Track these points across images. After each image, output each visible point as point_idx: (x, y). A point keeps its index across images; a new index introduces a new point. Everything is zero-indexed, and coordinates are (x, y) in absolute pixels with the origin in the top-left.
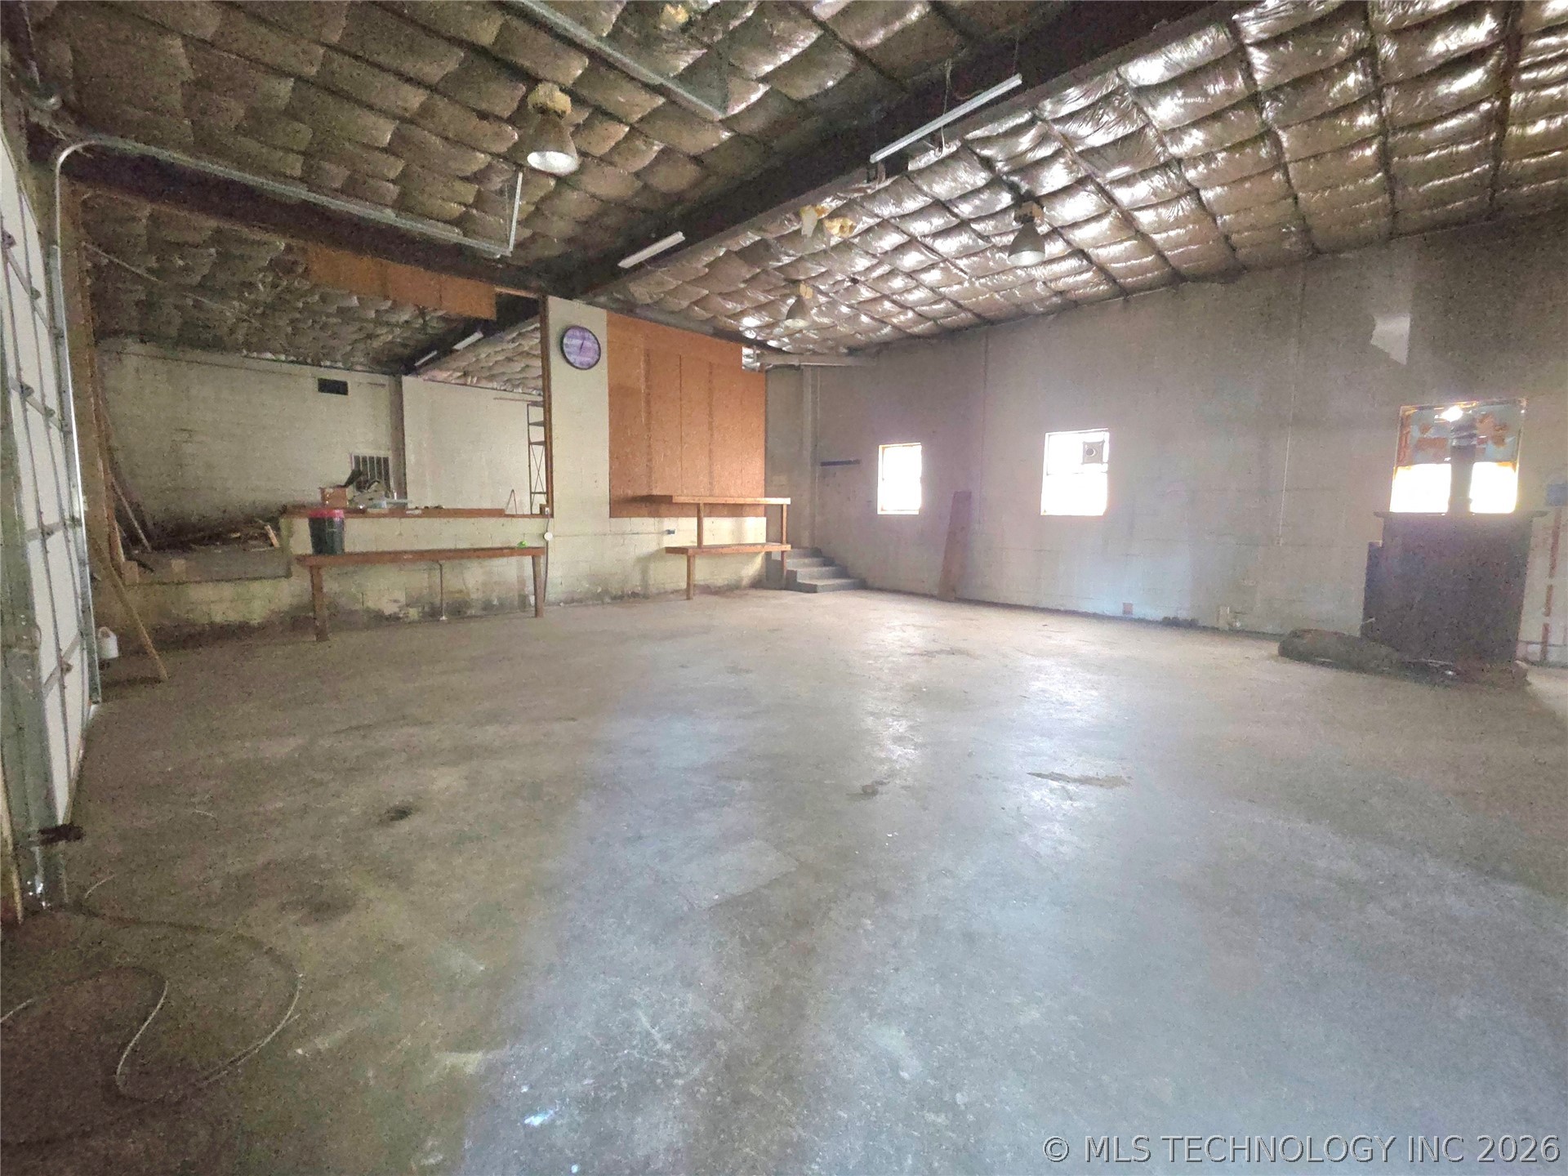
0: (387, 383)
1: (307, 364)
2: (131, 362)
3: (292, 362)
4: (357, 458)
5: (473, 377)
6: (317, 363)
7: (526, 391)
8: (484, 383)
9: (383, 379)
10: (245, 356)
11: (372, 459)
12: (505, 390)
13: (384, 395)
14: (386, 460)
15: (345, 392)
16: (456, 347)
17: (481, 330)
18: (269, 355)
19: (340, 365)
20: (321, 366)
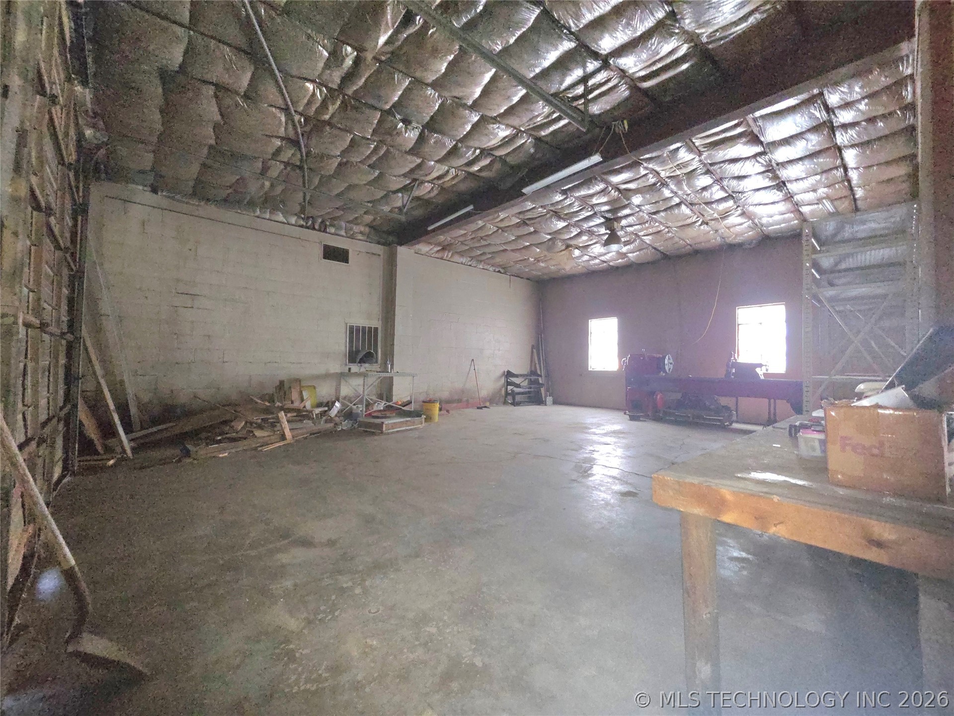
0: (381, 253)
1: (314, 229)
2: (137, 212)
3: (302, 226)
4: (351, 328)
5: (449, 252)
6: (323, 229)
7: (486, 267)
8: (457, 258)
9: (379, 249)
10: (258, 217)
11: (364, 328)
12: (470, 265)
13: (378, 264)
14: (376, 329)
15: (346, 260)
16: (524, 191)
17: (601, 153)
18: (280, 217)
19: (343, 233)
20: (326, 233)
